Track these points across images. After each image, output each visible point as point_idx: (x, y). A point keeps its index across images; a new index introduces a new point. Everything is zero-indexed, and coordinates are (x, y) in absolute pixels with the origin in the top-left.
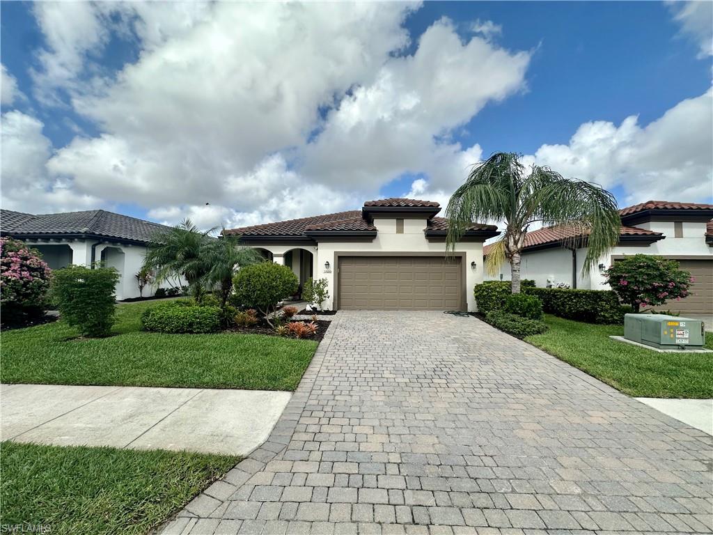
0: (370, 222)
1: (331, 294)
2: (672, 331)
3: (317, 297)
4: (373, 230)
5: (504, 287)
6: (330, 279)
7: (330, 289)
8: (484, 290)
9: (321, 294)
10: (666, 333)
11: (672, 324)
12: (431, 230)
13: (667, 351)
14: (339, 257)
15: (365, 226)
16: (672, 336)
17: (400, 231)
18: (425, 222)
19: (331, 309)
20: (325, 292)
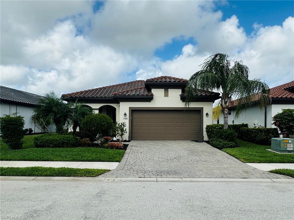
0: (149, 90)
1: (128, 130)
2: (286, 144)
3: (120, 132)
4: (151, 95)
5: (220, 126)
6: (127, 122)
7: (127, 128)
8: (210, 128)
9: (122, 130)
10: (283, 145)
11: (286, 141)
12: (183, 95)
13: (282, 153)
14: (132, 110)
15: (146, 93)
16: (286, 147)
17: (166, 95)
18: (181, 90)
19: (127, 140)
20: (124, 130)
